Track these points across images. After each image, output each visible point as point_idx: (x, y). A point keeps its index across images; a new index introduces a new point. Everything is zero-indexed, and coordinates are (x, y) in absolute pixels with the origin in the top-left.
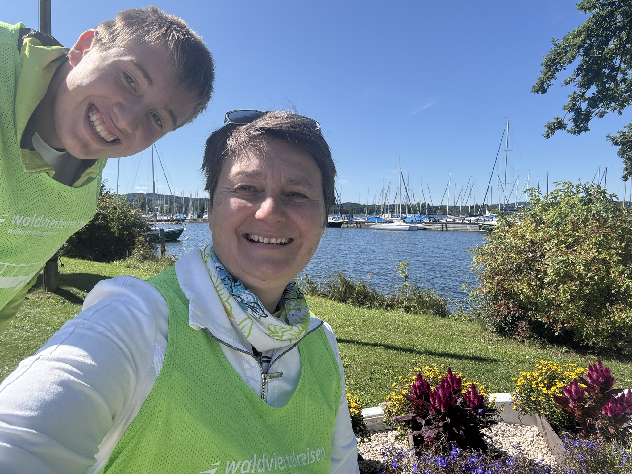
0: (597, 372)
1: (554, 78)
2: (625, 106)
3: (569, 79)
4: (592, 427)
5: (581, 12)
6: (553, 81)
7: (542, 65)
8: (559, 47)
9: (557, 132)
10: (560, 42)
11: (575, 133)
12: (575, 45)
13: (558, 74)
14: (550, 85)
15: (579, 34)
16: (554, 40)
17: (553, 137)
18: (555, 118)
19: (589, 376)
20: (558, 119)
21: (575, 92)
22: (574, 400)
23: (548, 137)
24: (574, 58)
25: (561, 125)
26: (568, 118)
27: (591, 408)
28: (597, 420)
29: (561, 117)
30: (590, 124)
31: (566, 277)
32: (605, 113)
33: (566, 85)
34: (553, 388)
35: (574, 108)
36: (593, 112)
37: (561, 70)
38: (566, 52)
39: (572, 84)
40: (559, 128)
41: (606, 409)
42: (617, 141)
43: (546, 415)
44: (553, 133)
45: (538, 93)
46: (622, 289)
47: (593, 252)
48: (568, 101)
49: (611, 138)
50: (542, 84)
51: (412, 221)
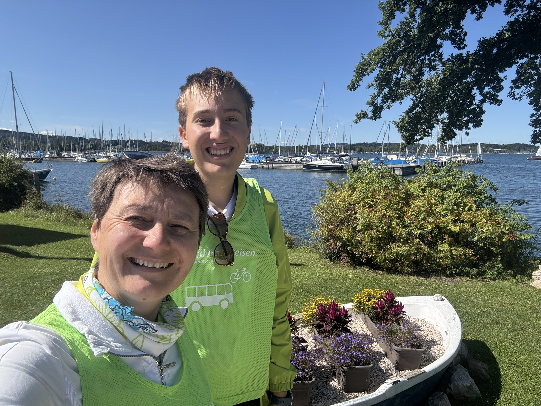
0: (389, 295)
1: (361, 80)
2: (404, 98)
3: (371, 84)
4: (387, 318)
5: (380, 38)
6: (360, 82)
7: (354, 72)
8: (365, 59)
9: (362, 120)
10: (366, 56)
11: (373, 120)
12: (375, 61)
13: (364, 78)
14: (359, 86)
15: (378, 53)
16: (362, 54)
17: (359, 123)
18: (361, 111)
19: (386, 297)
20: (363, 111)
21: (374, 93)
22: (380, 308)
23: (357, 123)
24: (374, 70)
25: (364, 115)
26: (369, 110)
27: (387, 311)
28: (389, 315)
29: (365, 110)
30: (382, 114)
31: (368, 227)
32: (391, 106)
33: (369, 88)
34: (370, 302)
35: (373, 104)
36: (384, 106)
37: (366, 75)
38: (370, 64)
39: (373, 87)
40: (364, 118)
41: (392, 310)
42: (398, 125)
43: (368, 314)
44: (360, 121)
45: (351, 91)
46: (398, 234)
47: (383, 212)
48: (369, 99)
49: (395, 122)
50: (354, 85)
51: (253, 161)
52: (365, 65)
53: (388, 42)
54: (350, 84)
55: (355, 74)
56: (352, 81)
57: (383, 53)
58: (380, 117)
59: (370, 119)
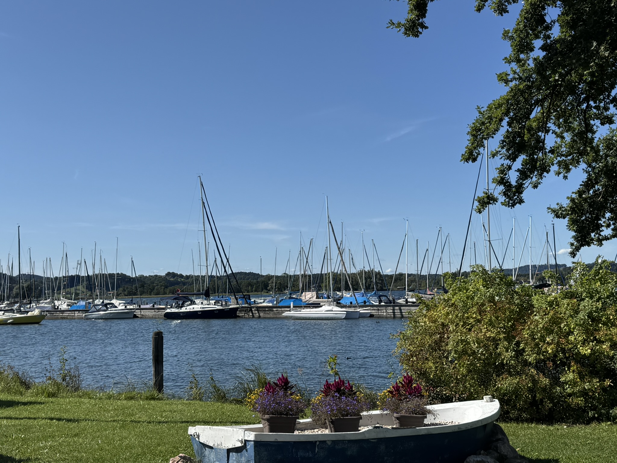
2: (571, 170)
3: (495, 152)
5: (501, 83)
7: (468, 134)
8: (484, 115)
10: (484, 110)
13: (486, 143)
14: (480, 154)
16: (479, 108)
18: (483, 192)
20: (487, 193)
21: (502, 165)
22: (395, 391)
23: (480, 212)
26: (497, 191)
29: (490, 191)
32: (540, 183)
33: (493, 157)
35: (503, 182)
36: (524, 184)
37: (487, 138)
39: (499, 156)
40: (490, 203)
44: (485, 208)
45: (468, 162)
49: (551, 209)
50: (471, 153)
51: (351, 303)
52: (483, 123)
53: (512, 90)
54: (466, 152)
55: (469, 137)
56: (466, 148)
57: (508, 105)
58: (521, 201)
59: (506, 206)
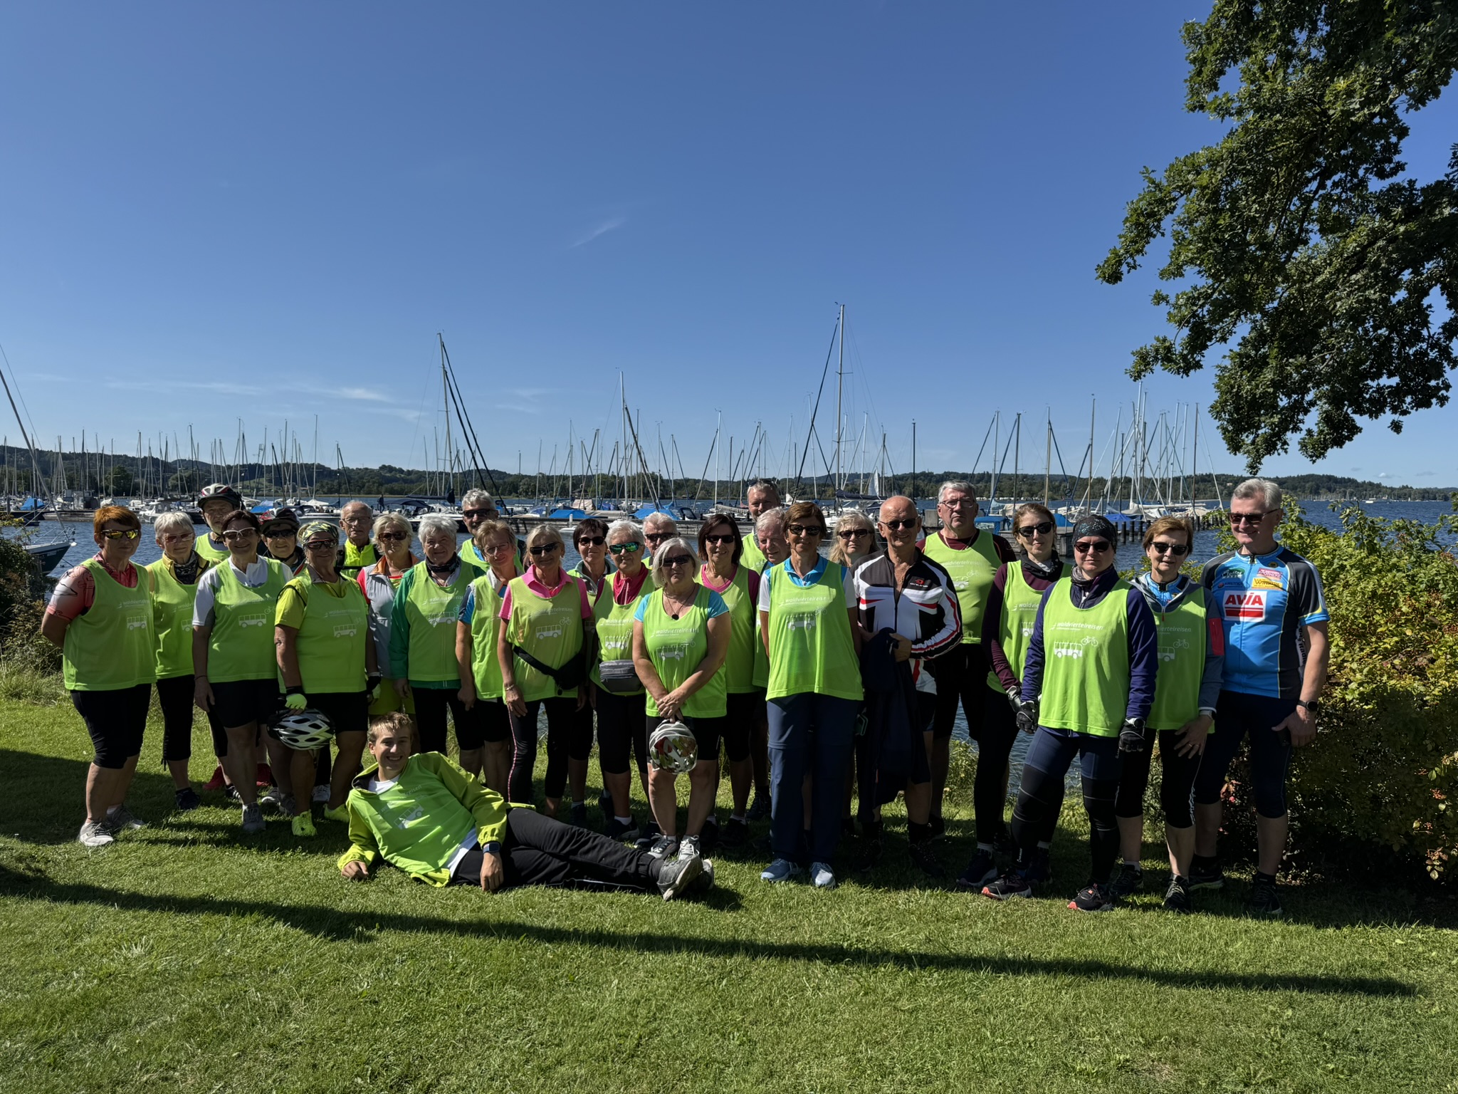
1: (1142, 250)
7: (1125, 222)
8: (1159, 186)
13: (1150, 245)
16: (1147, 170)
20: (1165, 340)
23: (1135, 383)
26: (1180, 340)
29: (1170, 338)
45: (1106, 283)
50: (1117, 264)
53: (1245, 130)
54: (1106, 262)
55: (1122, 229)
56: (1112, 252)
58: (1199, 365)
